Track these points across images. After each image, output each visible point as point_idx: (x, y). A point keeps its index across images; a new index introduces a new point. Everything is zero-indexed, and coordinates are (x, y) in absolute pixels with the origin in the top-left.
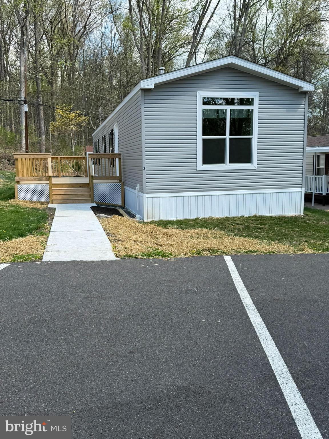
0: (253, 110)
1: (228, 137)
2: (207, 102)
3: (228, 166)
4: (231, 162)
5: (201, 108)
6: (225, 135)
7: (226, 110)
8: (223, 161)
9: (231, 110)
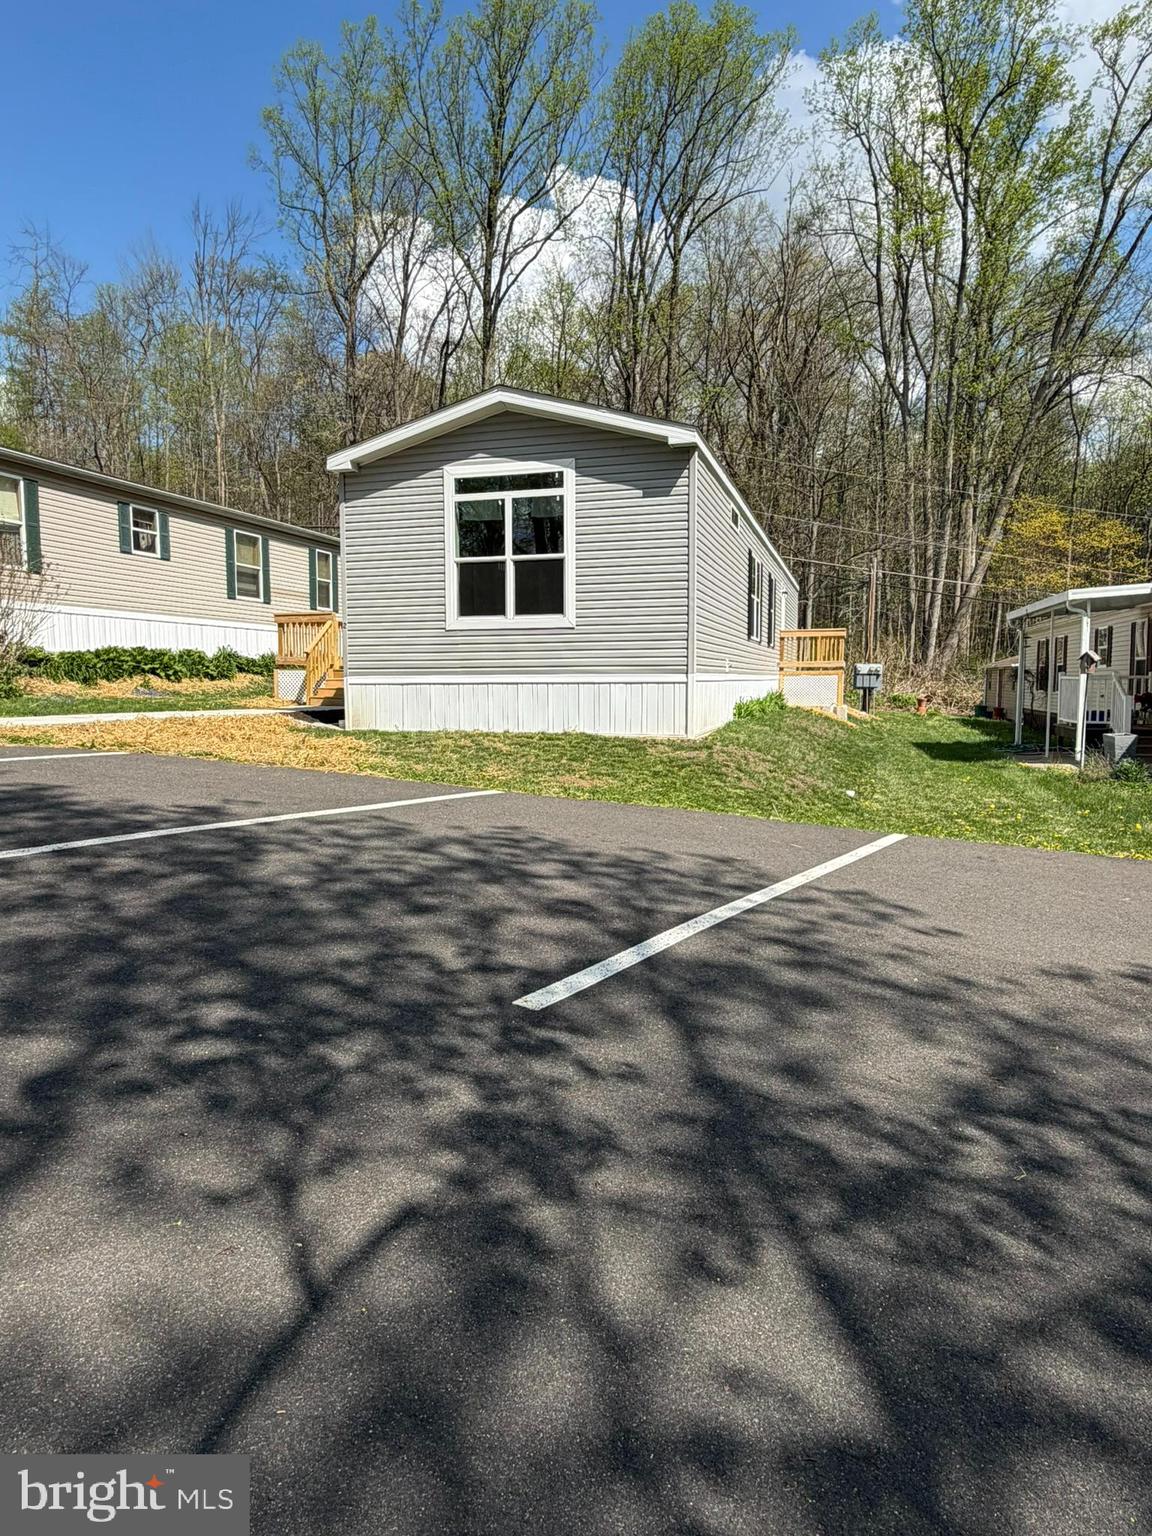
0: (562, 497)
1: (509, 557)
2: (464, 485)
3: (511, 619)
4: (521, 610)
5: (452, 498)
6: (503, 554)
7: (503, 501)
8: (500, 610)
9: (514, 500)
